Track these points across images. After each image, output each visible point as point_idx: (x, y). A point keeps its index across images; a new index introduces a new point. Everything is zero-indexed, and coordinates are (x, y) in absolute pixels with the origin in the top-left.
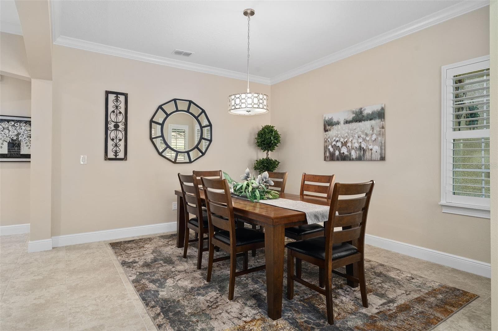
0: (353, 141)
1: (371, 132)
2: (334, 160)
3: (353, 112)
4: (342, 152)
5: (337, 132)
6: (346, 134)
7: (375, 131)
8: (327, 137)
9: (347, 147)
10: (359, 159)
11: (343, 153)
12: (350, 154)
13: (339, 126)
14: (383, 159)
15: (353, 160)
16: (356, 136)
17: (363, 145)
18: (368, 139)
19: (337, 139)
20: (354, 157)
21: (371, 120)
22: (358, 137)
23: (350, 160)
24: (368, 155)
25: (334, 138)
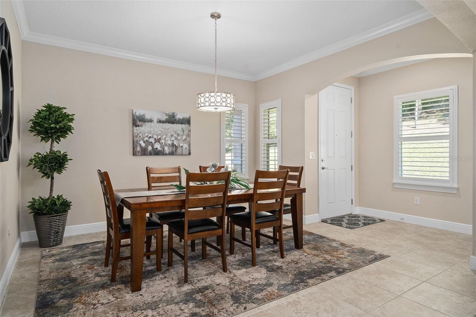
0: (167, 139)
1: (182, 133)
2: (147, 155)
3: (167, 115)
4: (155, 147)
5: (150, 129)
6: (160, 132)
7: (185, 133)
8: (138, 133)
9: (160, 144)
10: (172, 154)
11: (157, 148)
12: (164, 149)
13: (152, 124)
14: (190, 154)
15: (166, 154)
16: (169, 135)
17: (175, 143)
18: (179, 138)
19: (150, 135)
20: (167, 152)
21: (182, 124)
22: (171, 136)
23: (163, 155)
24: (179, 151)
25: (147, 134)
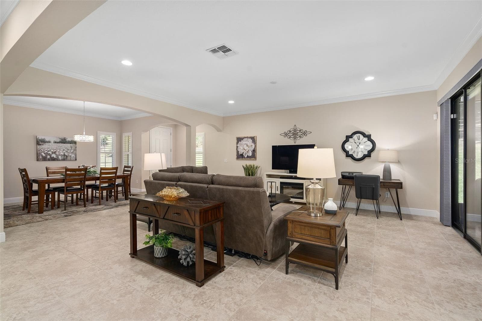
0: (60, 152)
1: (71, 149)
2: (46, 161)
3: (60, 139)
4: (52, 156)
5: (48, 146)
6: (55, 148)
7: (73, 149)
8: (41, 148)
9: (56, 154)
10: (64, 160)
11: (53, 157)
12: (58, 158)
13: (50, 144)
14: (76, 160)
15: (60, 160)
16: (62, 149)
17: (66, 154)
18: (68, 151)
19: (49, 150)
20: (60, 159)
21: (70, 143)
22: (63, 150)
23: (58, 160)
24: (69, 158)
25: (46, 149)
